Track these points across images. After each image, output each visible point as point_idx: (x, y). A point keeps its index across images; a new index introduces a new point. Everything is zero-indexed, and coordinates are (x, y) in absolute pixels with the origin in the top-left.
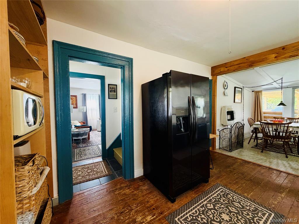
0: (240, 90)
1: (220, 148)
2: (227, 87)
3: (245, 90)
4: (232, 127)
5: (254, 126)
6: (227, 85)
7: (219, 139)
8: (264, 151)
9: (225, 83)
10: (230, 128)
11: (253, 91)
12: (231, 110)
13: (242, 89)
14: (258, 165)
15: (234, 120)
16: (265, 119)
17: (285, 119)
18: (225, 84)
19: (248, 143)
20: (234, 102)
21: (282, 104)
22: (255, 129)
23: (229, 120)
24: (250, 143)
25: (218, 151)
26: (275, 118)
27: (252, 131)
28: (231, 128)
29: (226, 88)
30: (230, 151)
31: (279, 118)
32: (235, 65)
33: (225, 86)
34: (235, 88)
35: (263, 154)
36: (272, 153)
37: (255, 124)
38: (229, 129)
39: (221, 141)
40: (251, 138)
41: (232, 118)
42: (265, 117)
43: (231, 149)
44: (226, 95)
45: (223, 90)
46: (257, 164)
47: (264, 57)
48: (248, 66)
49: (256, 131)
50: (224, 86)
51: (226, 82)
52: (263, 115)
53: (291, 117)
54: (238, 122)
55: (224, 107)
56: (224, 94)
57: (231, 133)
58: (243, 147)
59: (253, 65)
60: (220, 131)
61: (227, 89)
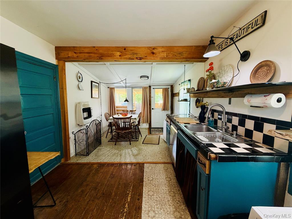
0: (97, 85)
1: (76, 155)
2: (82, 80)
3: (101, 85)
4: (87, 127)
5: (110, 121)
6: (82, 77)
7: (75, 144)
8: (117, 143)
9: (79, 75)
10: (86, 129)
11: (108, 88)
12: (88, 107)
13: (98, 84)
14: (111, 164)
15: (92, 117)
16: (118, 112)
17: (129, 111)
18: (78, 76)
19: (106, 138)
20: (92, 97)
21: (126, 100)
22: (110, 123)
23: (85, 118)
24: (107, 137)
25: (72, 161)
26: (123, 111)
27: (109, 125)
28: (87, 128)
29: (80, 80)
30: (87, 155)
31: (125, 111)
32: (84, 53)
33: (80, 78)
34: (92, 82)
35: (116, 147)
36: (123, 143)
37: (110, 119)
38: (85, 130)
39: (77, 145)
40: (108, 132)
41: (90, 116)
42: (117, 110)
43: (88, 153)
44: (81, 89)
45: (77, 83)
46: (110, 164)
47: (112, 53)
48: (98, 58)
49: (110, 125)
50: (78, 77)
51: (80, 73)
52: (116, 109)
53: (131, 110)
54: (94, 120)
55: (79, 103)
56: (79, 88)
57: (87, 134)
58: (101, 144)
59: (102, 57)
60: (75, 134)
61: (81, 81)
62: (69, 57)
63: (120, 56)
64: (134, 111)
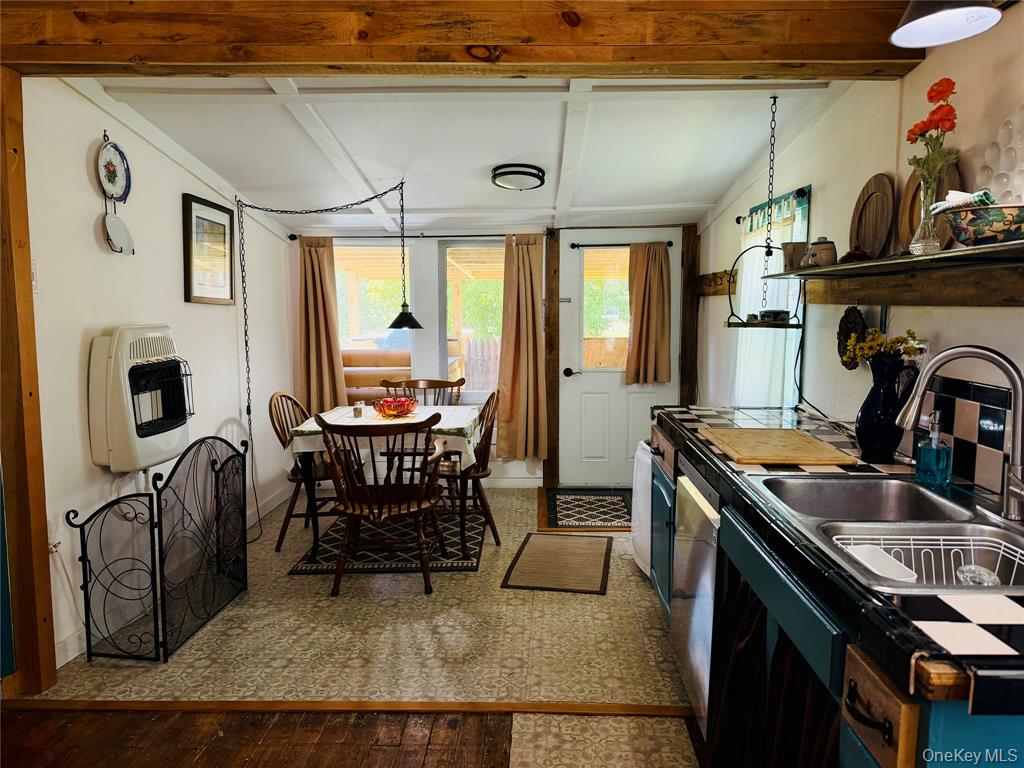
0: (224, 219)
1: (91, 654)
2: (128, 187)
3: (245, 218)
4: (160, 484)
5: (301, 446)
6: (127, 170)
7: (84, 587)
8: (344, 585)
9: (109, 155)
10: (150, 496)
11: (293, 237)
12: (162, 358)
13: (230, 212)
14: (309, 712)
15: (190, 421)
16: (354, 391)
17: (422, 385)
18: (102, 163)
19: (278, 549)
20: (188, 297)
21: (405, 320)
22: (306, 458)
23: (145, 430)
24: (286, 544)
25: (66, 692)
26: (386, 383)
27: (295, 470)
28: (159, 492)
29: (116, 189)
30: (156, 659)
31: (397, 385)
32: (139, 17)
33: (112, 176)
34: (188, 200)
35: (340, 605)
36: (381, 583)
37: (302, 434)
38: (146, 500)
39: (97, 592)
40: (290, 515)
41: (175, 412)
42: (351, 381)
43: (164, 644)
44: (118, 247)
45: (96, 204)
46: (301, 712)
47: (309, 16)
48: (225, 48)
49: (305, 470)
50: (103, 173)
51: (116, 147)
52: (343, 371)
53: (437, 378)
54: (202, 441)
55: (109, 333)
56: (108, 239)
57: (159, 525)
58: (246, 589)
59: (249, 47)
60: (82, 527)
61: (124, 198)
62: (42, 43)
63: (362, 36)
64: (452, 385)
